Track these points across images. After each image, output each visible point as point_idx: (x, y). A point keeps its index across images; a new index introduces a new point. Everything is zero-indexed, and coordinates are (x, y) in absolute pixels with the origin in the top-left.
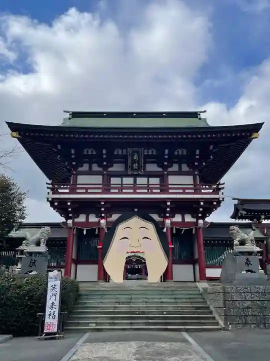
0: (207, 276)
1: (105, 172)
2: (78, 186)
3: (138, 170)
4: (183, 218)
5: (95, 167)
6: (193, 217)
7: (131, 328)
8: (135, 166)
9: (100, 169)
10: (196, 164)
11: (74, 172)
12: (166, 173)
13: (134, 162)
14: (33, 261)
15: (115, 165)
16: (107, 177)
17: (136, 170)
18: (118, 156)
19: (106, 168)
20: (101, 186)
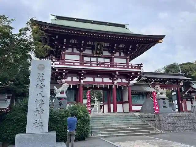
0: (133, 109)
1: (81, 54)
2: (66, 61)
3: (99, 54)
4: (122, 81)
5: (75, 51)
6: (126, 80)
7: (120, 135)
8: (98, 52)
9: (78, 52)
10: (129, 53)
11: (64, 53)
12: (113, 56)
13: (98, 49)
14: (61, 103)
15: (86, 50)
16: (82, 57)
17: (98, 54)
18: (88, 45)
19: (81, 51)
20: (79, 62)
